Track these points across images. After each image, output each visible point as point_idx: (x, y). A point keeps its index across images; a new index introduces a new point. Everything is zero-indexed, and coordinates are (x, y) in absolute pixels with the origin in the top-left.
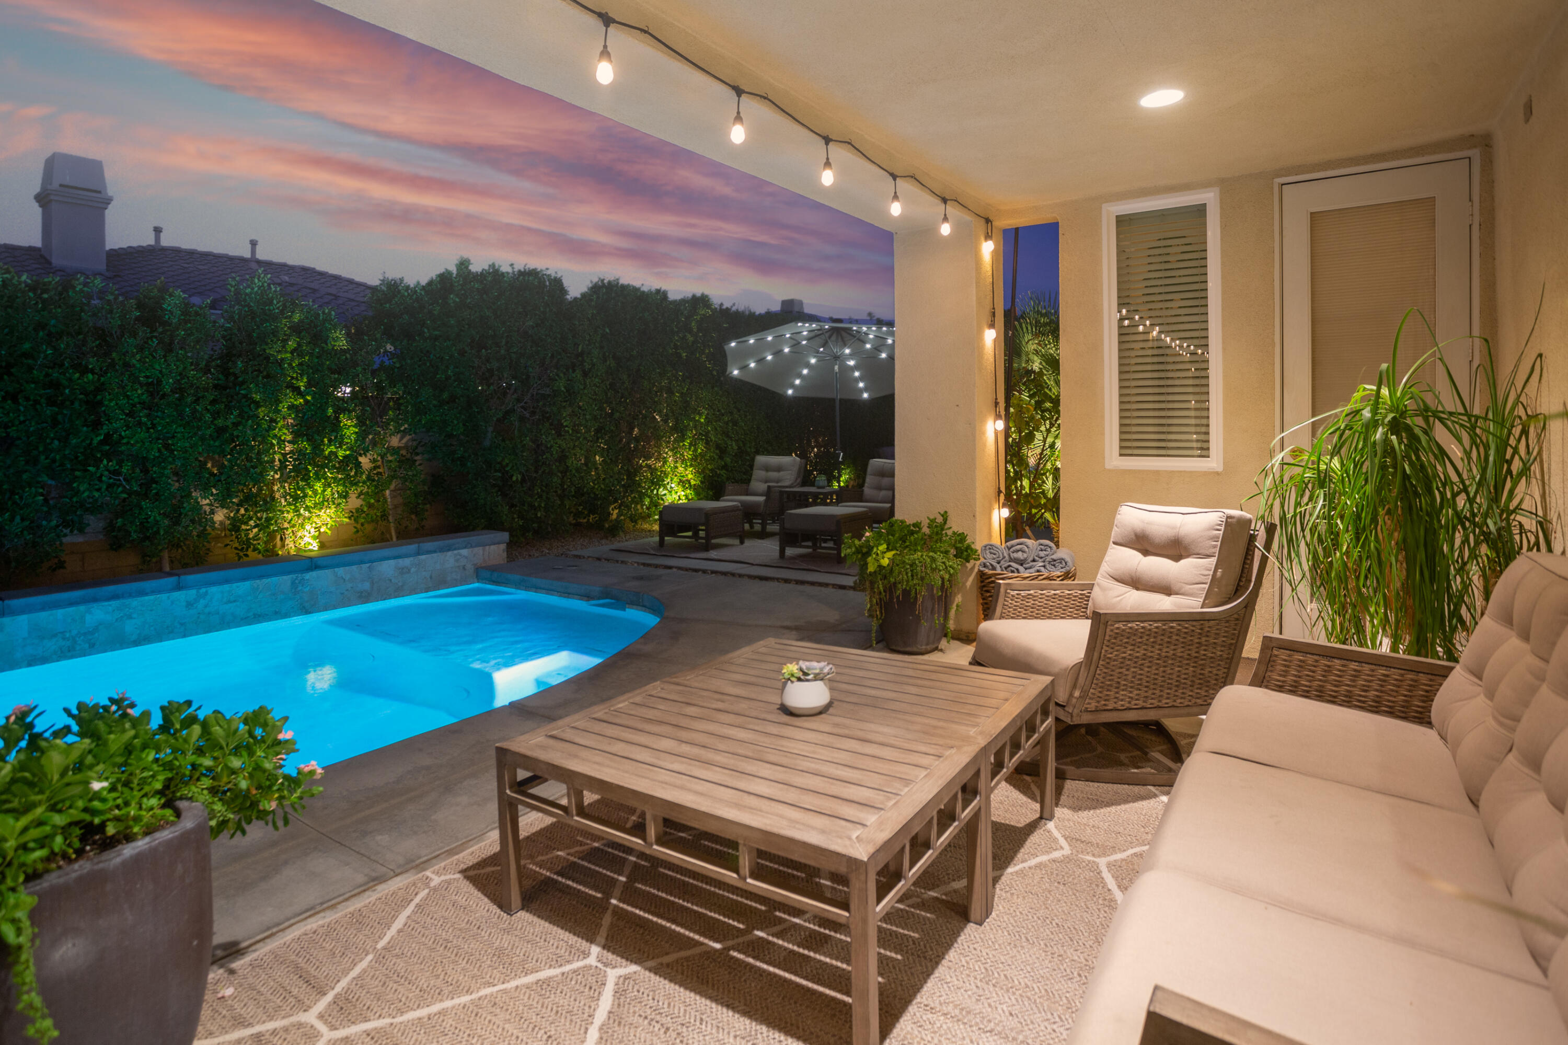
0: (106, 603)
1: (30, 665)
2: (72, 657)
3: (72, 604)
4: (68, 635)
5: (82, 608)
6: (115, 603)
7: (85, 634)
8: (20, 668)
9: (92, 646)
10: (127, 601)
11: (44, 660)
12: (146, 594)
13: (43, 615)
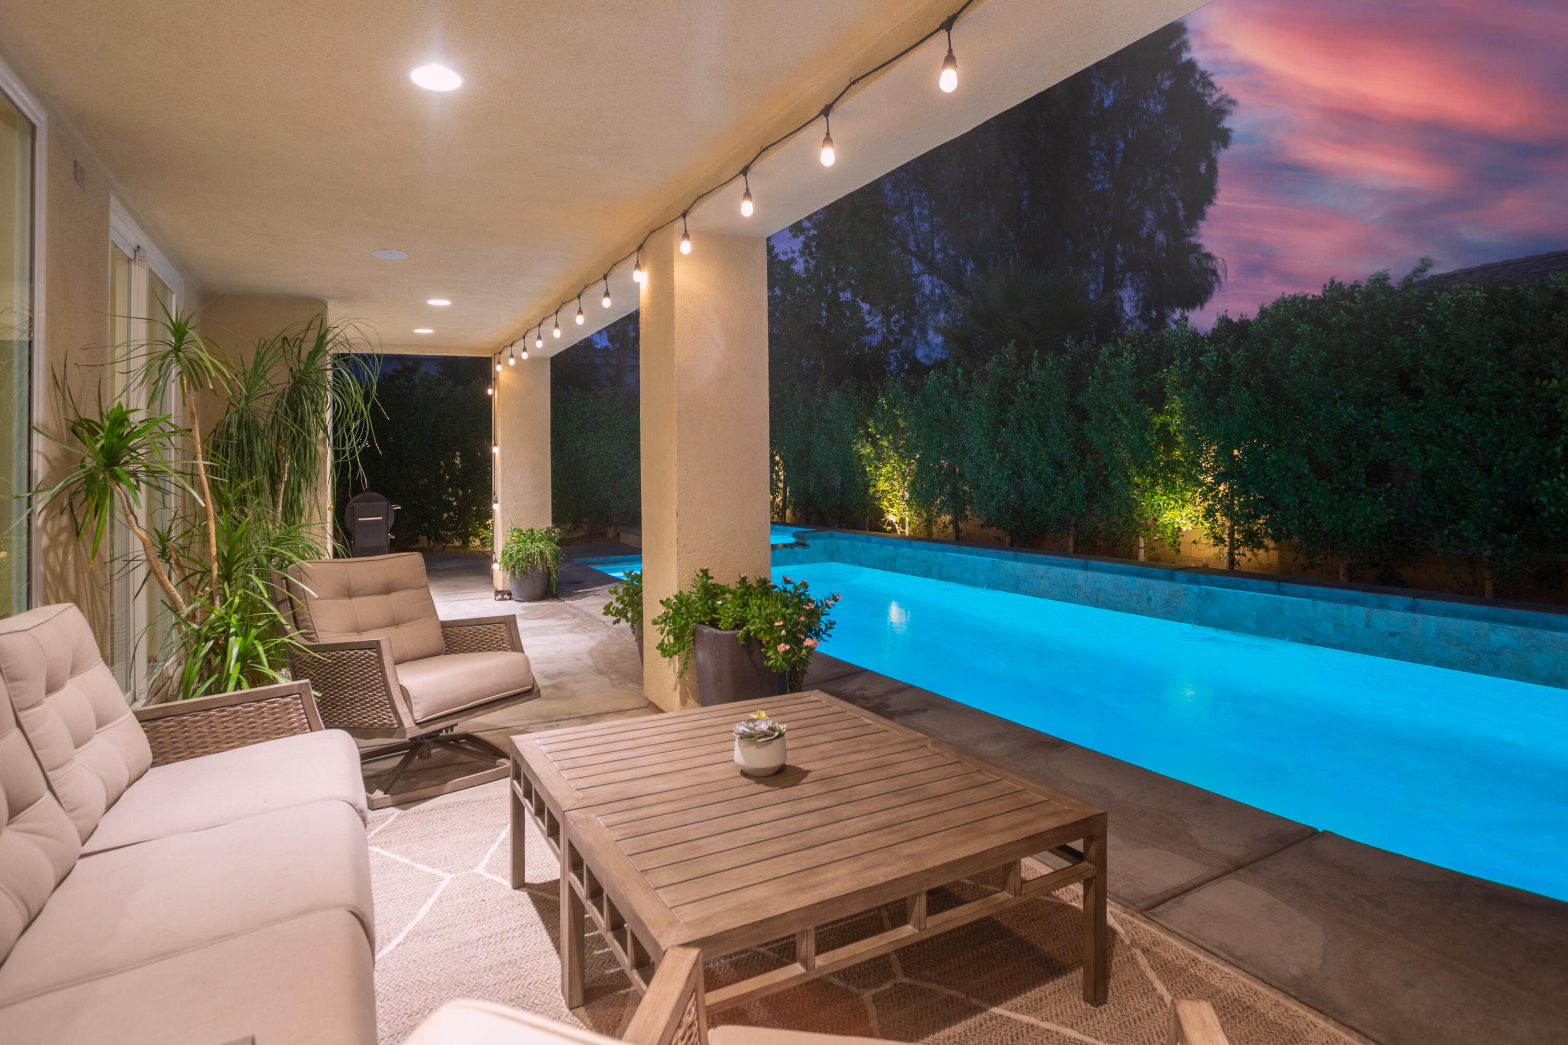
0: (1511, 627)
1: (1437, 665)
2: (1476, 672)
3: (1473, 617)
4: (1472, 648)
5: (1486, 625)
6: (1521, 630)
7: (1489, 652)
8: (1430, 665)
9: (1497, 667)
10: (1536, 632)
11: (1450, 665)
12: (1556, 629)
13: (1449, 621)
